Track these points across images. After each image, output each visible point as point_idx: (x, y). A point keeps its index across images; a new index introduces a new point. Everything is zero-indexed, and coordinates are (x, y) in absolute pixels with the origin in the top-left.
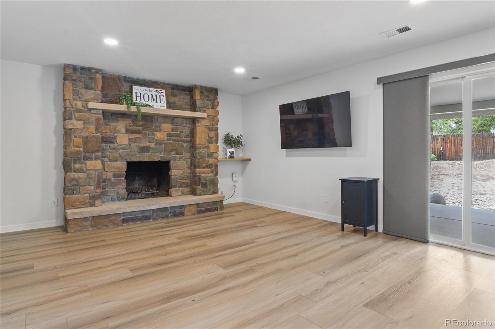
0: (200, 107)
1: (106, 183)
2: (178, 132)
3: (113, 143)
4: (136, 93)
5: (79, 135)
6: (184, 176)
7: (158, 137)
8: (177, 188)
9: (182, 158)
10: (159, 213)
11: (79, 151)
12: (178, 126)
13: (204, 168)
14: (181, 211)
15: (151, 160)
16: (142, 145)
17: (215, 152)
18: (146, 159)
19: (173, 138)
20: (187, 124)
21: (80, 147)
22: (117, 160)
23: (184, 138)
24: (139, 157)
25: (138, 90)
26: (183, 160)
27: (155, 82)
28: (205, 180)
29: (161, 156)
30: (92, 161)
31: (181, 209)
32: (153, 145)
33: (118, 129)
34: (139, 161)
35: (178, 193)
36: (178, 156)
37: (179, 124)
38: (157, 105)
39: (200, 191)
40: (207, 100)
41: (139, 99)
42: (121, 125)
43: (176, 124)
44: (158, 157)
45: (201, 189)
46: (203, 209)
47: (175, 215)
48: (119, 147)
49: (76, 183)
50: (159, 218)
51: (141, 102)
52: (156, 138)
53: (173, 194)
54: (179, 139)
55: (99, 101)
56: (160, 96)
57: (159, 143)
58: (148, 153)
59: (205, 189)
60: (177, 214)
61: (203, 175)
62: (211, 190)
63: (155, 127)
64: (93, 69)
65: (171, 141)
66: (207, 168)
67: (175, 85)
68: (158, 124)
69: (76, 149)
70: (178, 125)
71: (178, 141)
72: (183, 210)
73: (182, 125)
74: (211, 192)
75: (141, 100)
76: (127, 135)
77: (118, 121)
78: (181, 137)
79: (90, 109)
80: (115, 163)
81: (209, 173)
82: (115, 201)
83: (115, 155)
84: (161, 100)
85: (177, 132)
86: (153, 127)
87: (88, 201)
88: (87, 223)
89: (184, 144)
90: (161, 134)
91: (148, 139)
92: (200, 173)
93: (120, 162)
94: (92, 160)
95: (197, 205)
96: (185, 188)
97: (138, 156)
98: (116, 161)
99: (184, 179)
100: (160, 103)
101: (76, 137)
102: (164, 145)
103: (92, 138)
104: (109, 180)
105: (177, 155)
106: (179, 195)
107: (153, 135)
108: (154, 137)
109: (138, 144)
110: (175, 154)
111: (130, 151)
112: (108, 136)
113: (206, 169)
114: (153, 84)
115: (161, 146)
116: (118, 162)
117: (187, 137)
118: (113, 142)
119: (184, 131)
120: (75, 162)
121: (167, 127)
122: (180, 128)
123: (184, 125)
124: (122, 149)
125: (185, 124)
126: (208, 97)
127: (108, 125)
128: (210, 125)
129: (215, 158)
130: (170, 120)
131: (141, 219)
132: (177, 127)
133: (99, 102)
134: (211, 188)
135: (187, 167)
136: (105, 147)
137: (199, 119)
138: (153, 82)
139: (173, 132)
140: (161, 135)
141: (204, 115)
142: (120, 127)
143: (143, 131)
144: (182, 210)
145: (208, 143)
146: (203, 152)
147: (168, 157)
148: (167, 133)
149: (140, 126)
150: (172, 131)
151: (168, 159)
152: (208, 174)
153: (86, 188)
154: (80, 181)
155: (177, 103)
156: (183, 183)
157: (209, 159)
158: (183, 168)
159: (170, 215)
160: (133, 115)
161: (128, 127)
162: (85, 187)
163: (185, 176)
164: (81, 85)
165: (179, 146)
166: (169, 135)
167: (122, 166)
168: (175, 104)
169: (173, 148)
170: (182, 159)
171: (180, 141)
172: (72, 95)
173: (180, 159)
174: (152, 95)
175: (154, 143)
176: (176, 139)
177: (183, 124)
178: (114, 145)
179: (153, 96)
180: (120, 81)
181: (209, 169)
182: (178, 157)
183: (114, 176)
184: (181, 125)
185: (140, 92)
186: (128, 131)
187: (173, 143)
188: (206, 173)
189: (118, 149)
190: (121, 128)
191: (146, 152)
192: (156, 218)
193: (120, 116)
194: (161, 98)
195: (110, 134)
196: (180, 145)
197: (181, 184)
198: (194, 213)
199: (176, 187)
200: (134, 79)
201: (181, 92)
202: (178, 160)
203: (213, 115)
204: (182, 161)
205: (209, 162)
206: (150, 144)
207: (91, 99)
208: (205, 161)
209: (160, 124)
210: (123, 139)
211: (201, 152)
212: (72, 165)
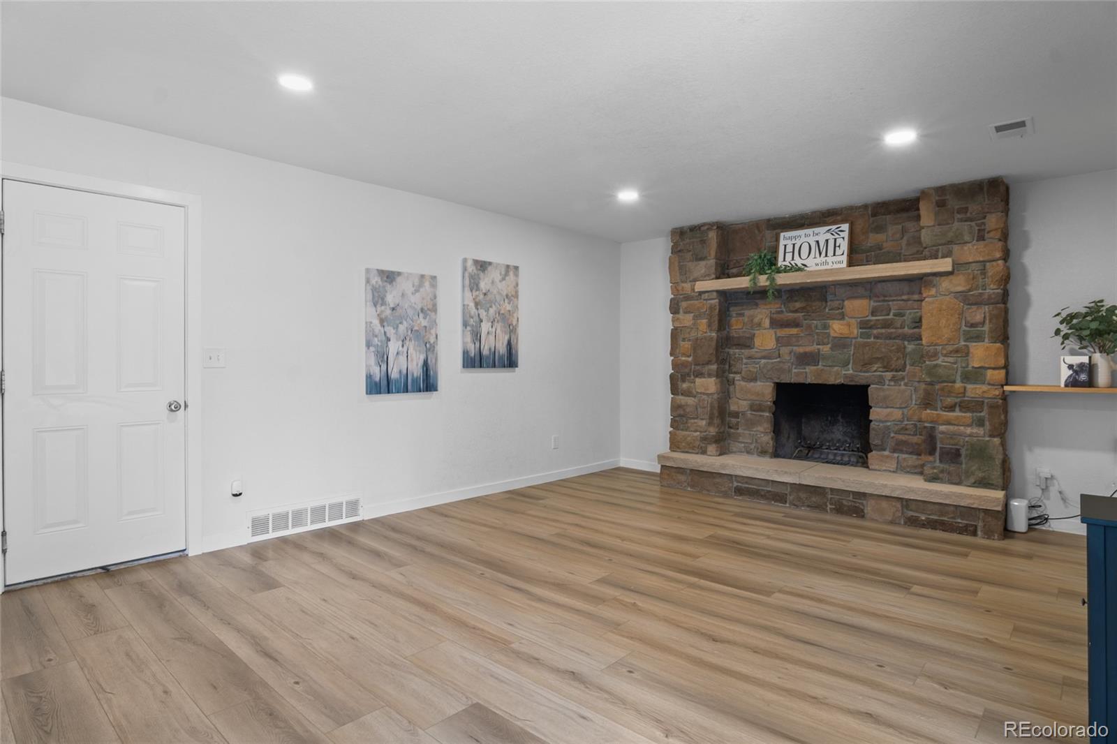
0: (934, 246)
1: (739, 420)
2: (891, 316)
3: (749, 347)
4: (785, 246)
5: (687, 336)
6: (907, 424)
7: (835, 332)
8: (886, 453)
9: (903, 379)
10: (803, 495)
11: (687, 362)
12: (889, 301)
13: (951, 408)
14: (857, 505)
15: (820, 382)
16: (801, 350)
17: (987, 366)
18: (810, 380)
19: (875, 331)
20: (913, 294)
21: (689, 356)
22: (756, 380)
23: (906, 329)
24: (797, 374)
25: (790, 238)
26: (906, 385)
27: (829, 212)
28: (952, 442)
29: (846, 372)
30: (704, 379)
31: (860, 501)
32: (825, 349)
33: (756, 320)
34: (796, 382)
35: (887, 465)
36: (889, 375)
37: (891, 296)
38: (827, 263)
39: (935, 471)
40: (961, 220)
41: (789, 256)
42: (762, 314)
43: (882, 298)
44: (836, 375)
45: (938, 463)
46: (923, 518)
47: (840, 510)
48: (759, 355)
49: (682, 412)
50: (803, 506)
51: (792, 262)
52: (833, 334)
53: (872, 464)
54: (892, 333)
55: (711, 278)
56: (835, 240)
57: (840, 343)
58: (815, 367)
59: (951, 469)
60: (845, 509)
61: (942, 428)
62: (973, 474)
63: (829, 310)
64: (704, 225)
65: (872, 339)
66: (961, 411)
67: (879, 203)
68: (838, 302)
69: (684, 359)
70: (887, 299)
71: (889, 337)
72: (862, 504)
73: (899, 298)
74: (973, 481)
75: (793, 259)
76: (772, 331)
77: (757, 305)
78: (896, 328)
79: (701, 293)
80: (752, 384)
81: (968, 426)
82: (753, 454)
83: (751, 369)
84: (837, 248)
85: (888, 315)
86: (827, 310)
87: (697, 443)
88: (682, 478)
89: (908, 344)
90: (842, 325)
91: (816, 337)
92: (931, 422)
93: (762, 384)
94: (705, 377)
95: (906, 503)
96: (910, 456)
97: (795, 372)
98: (754, 379)
99: (907, 432)
100: (834, 255)
101: (684, 340)
102: (853, 348)
103: (703, 340)
104: (744, 414)
105: (887, 371)
106: (890, 471)
107: (826, 327)
108: (828, 331)
109: (795, 348)
110: (881, 369)
111: (779, 362)
112: (741, 335)
113: (957, 413)
114: (825, 217)
115: (845, 350)
116: (759, 383)
117: (915, 328)
118: (748, 344)
119: (908, 311)
120: (683, 381)
121: (858, 307)
122: (894, 307)
123: (905, 297)
124: (764, 358)
125: (908, 294)
126: (965, 210)
127: (742, 315)
128: (970, 290)
129: (992, 382)
130: (866, 290)
131: (765, 495)
132: (885, 303)
133: (713, 279)
134: (974, 468)
135: (916, 404)
136: (737, 356)
137: (930, 278)
138: (825, 213)
139: (876, 316)
140: (842, 327)
141: (945, 265)
142: (761, 317)
143: (805, 320)
144: (859, 503)
145: (965, 341)
146: (945, 366)
147: (861, 378)
148: (859, 320)
149: (796, 311)
150: (872, 315)
151: (863, 382)
152: (962, 428)
153: (695, 423)
154: (688, 410)
155: (885, 245)
156: (905, 443)
157: (969, 386)
158: (903, 406)
159: (829, 506)
160: (785, 291)
161: (775, 316)
162: (696, 421)
163: (908, 427)
164: (688, 256)
165: (891, 351)
166: (864, 325)
167: (765, 391)
168: (880, 249)
169: (874, 356)
170: (902, 383)
171: (894, 339)
172: (678, 274)
173: (895, 382)
174: (818, 242)
175: (829, 346)
176: (882, 334)
177: (901, 296)
178: (751, 351)
179: (820, 245)
180: (759, 231)
181: (969, 414)
182: (890, 378)
183: (752, 408)
184: (895, 298)
185: (794, 242)
186: (775, 324)
187: (876, 343)
188: (953, 422)
189: (756, 359)
190: (762, 319)
191: (809, 365)
192: (796, 504)
193: (758, 295)
194: (837, 245)
195: (745, 332)
196: (893, 348)
197: (896, 444)
198: (890, 519)
199: (884, 450)
200: (784, 218)
201: (899, 215)
202: (888, 385)
203: (981, 259)
204: (903, 387)
205: (969, 394)
206: (819, 347)
207: (702, 276)
208: (950, 393)
209: (841, 302)
210: (766, 340)
211: (936, 366)
212: (679, 383)
